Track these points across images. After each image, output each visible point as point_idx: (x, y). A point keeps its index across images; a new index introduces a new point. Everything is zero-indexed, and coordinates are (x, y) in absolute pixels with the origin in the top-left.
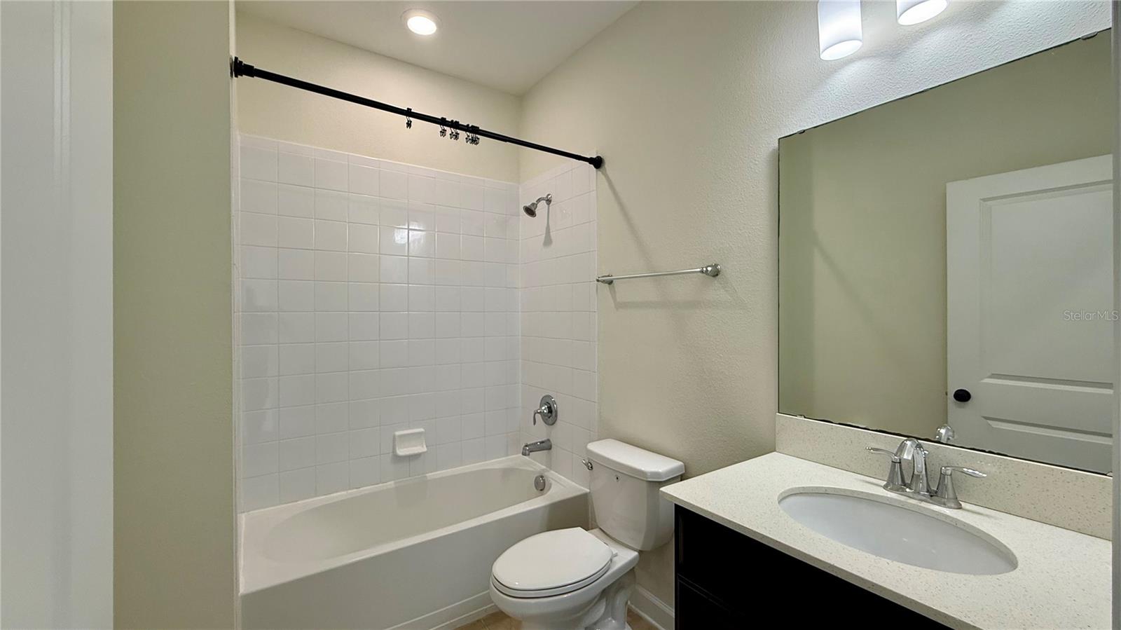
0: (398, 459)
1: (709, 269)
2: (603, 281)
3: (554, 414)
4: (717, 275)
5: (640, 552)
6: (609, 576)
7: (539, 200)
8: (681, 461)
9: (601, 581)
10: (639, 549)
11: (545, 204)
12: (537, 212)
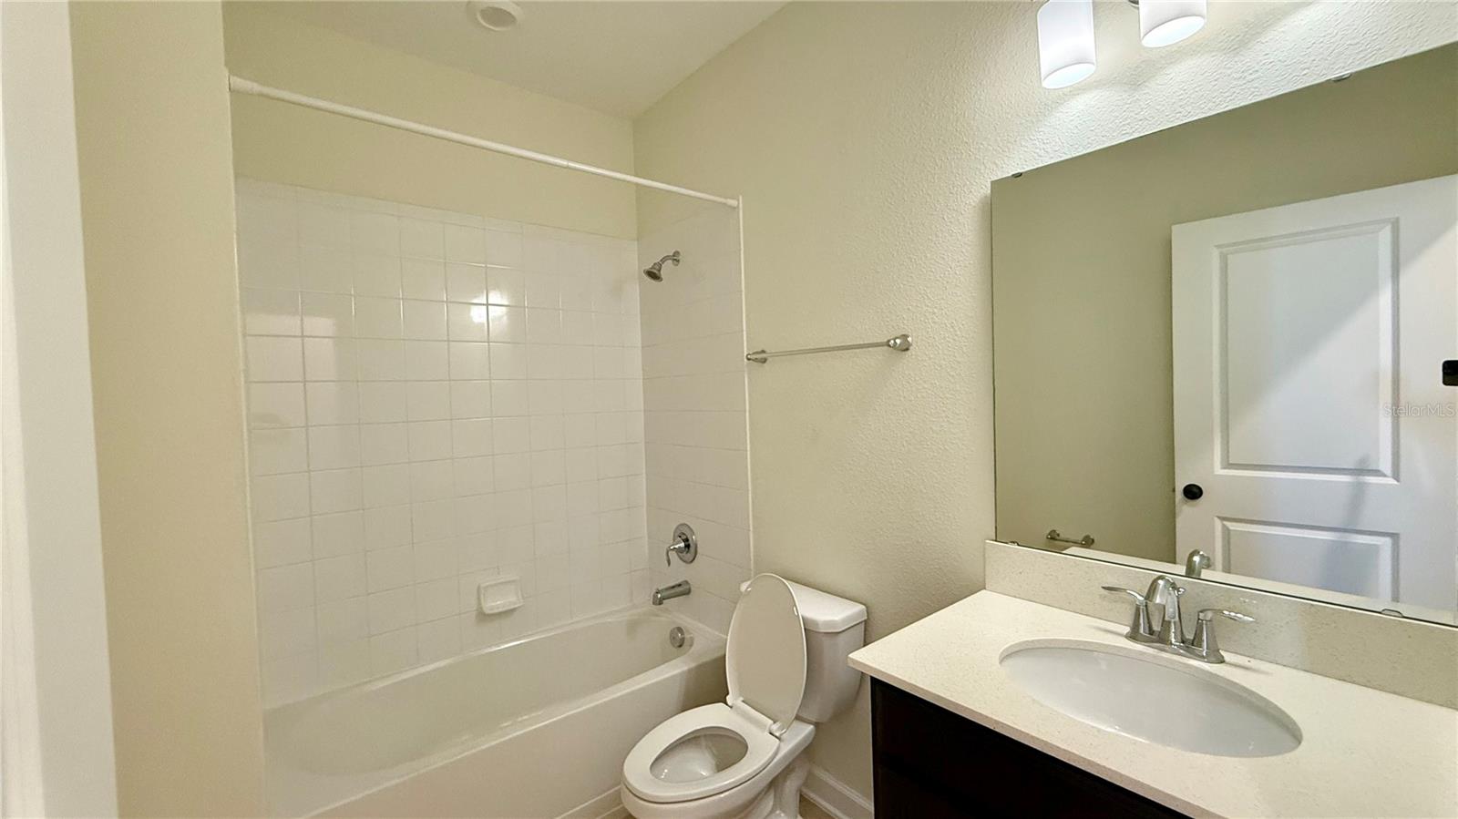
0: (483, 617)
1: (898, 341)
2: (756, 360)
3: (692, 549)
4: (907, 349)
5: (817, 725)
6: (776, 764)
7: (664, 260)
8: (861, 603)
9: (768, 771)
10: (814, 720)
11: (672, 265)
12: (663, 274)
